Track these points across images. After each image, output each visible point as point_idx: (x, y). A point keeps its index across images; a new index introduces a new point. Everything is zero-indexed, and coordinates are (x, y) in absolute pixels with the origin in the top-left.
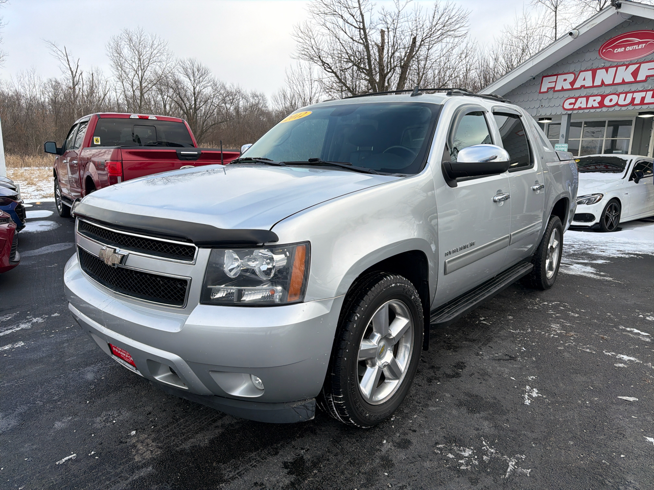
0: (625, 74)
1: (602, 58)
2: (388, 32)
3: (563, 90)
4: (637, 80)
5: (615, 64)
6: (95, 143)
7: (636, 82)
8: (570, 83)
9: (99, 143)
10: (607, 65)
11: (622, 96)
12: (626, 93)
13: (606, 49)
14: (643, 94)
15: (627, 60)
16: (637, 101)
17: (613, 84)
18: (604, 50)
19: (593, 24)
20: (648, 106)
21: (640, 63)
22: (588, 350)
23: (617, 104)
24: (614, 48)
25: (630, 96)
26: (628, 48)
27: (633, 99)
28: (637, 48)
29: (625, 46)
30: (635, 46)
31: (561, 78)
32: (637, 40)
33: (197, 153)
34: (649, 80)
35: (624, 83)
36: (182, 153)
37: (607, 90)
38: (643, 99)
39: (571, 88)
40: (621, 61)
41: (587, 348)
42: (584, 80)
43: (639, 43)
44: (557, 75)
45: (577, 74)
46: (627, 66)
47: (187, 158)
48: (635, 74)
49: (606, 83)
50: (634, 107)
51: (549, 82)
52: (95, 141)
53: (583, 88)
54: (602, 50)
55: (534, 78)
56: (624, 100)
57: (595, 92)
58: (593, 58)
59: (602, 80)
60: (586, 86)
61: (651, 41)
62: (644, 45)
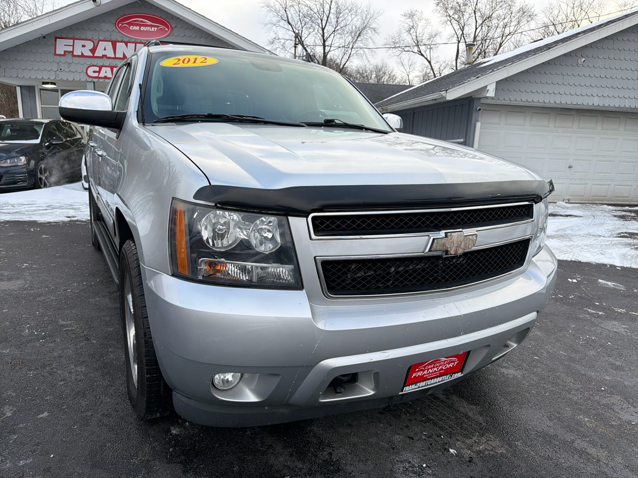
1: (119, 32)
3: (82, 56)
5: (133, 40)
8: (90, 50)
10: (126, 40)
13: (122, 24)
18: (120, 25)
24: (130, 24)
26: (143, 28)
28: (150, 30)
29: (140, 26)
30: (148, 28)
31: (79, 43)
32: (149, 23)
39: (92, 55)
42: (105, 49)
43: (151, 26)
44: (74, 39)
45: (96, 42)
51: (65, 45)
53: (105, 58)
54: (118, 25)
55: (44, 37)
57: (118, 63)
58: (108, 28)
59: (124, 53)
60: (108, 56)
61: (162, 27)
62: (156, 28)
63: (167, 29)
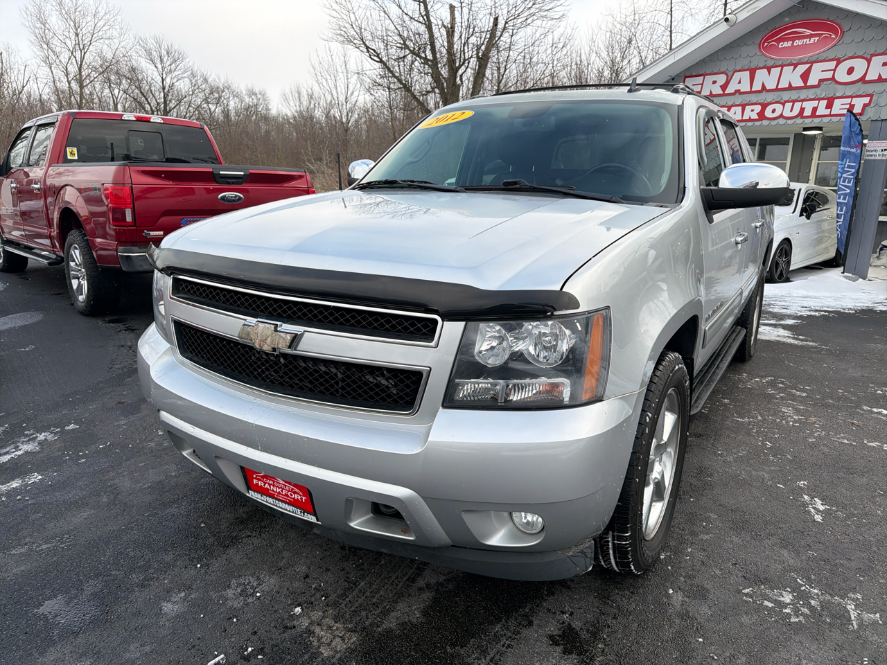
0: (792, 77)
1: (763, 54)
2: (462, 8)
3: (711, 95)
4: (808, 84)
5: (780, 63)
6: (69, 157)
7: (806, 87)
8: (721, 87)
9: (76, 158)
10: (770, 63)
11: (789, 105)
12: (794, 102)
13: (769, 43)
14: (815, 103)
15: (795, 59)
16: (807, 112)
17: (777, 89)
18: (766, 44)
19: (755, 8)
20: (820, 119)
21: (812, 63)
22: (846, 441)
23: (781, 116)
24: (779, 41)
25: (798, 106)
26: (797, 43)
27: (802, 110)
28: (808, 42)
29: (793, 39)
30: (805, 40)
31: (709, 79)
32: (808, 32)
33: (242, 173)
34: (823, 85)
35: (790, 88)
36: (221, 172)
37: (769, 97)
38: (815, 109)
39: (722, 92)
40: (788, 60)
41: (843, 438)
42: (740, 82)
43: (810, 36)
44: (704, 75)
45: (730, 74)
46: (795, 66)
47: (229, 181)
48: (805, 76)
49: (768, 88)
50: (803, 120)
52: (68, 154)
53: (737, 94)
54: (763, 44)
55: (673, 79)
56: (791, 111)
57: (753, 99)
58: (751, 54)
59: (763, 83)
60: (741, 91)
61: (826, 33)
62: (817, 38)
63: (833, 36)
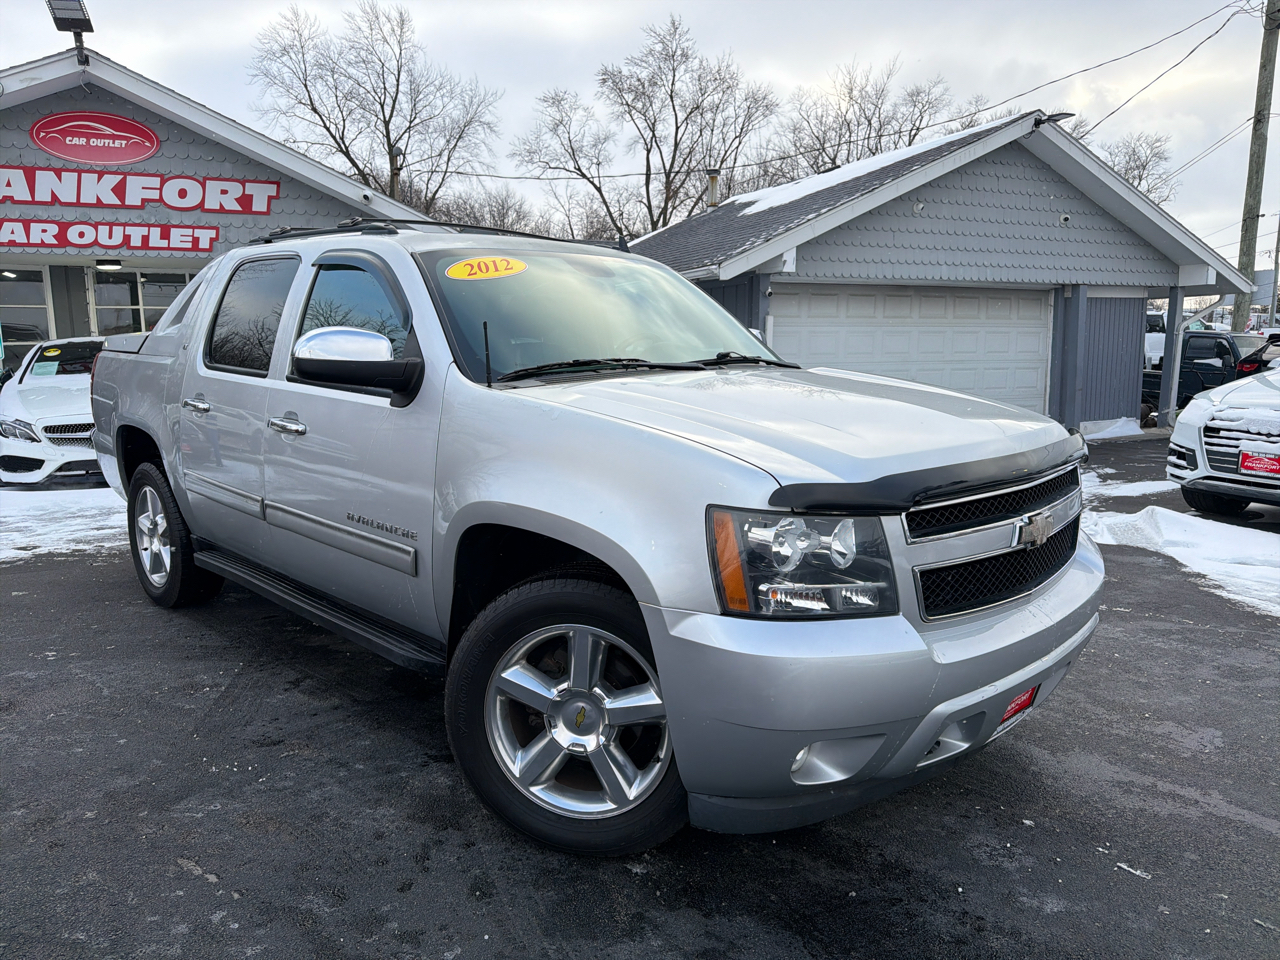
0: (97, 189)
1: (41, 149)
4: (127, 203)
5: (74, 166)
7: (124, 206)
10: (58, 165)
11: (104, 230)
12: (111, 225)
13: (48, 133)
14: (144, 231)
16: (136, 241)
17: (78, 204)
18: (42, 134)
19: (33, 79)
20: (156, 252)
21: (125, 174)
23: (96, 243)
24: (65, 133)
25: (118, 232)
26: (94, 142)
27: (127, 238)
28: (111, 145)
29: (88, 137)
30: (107, 141)
32: (109, 131)
34: (149, 206)
35: (101, 204)
37: (69, 215)
38: (145, 239)
42: (9, 185)
43: (114, 137)
46: (101, 175)
48: (119, 191)
49: (62, 200)
50: (131, 252)
53: (8, 202)
54: (38, 134)
56: (110, 237)
57: (40, 213)
58: (19, 144)
59: (52, 192)
60: (16, 199)
61: (137, 139)
62: (124, 142)
63: (147, 144)
